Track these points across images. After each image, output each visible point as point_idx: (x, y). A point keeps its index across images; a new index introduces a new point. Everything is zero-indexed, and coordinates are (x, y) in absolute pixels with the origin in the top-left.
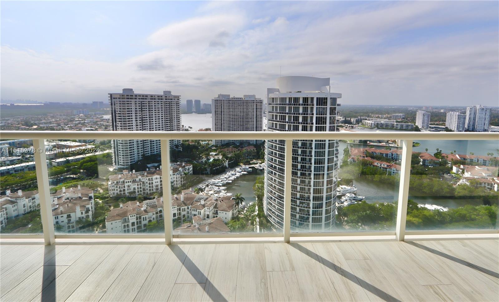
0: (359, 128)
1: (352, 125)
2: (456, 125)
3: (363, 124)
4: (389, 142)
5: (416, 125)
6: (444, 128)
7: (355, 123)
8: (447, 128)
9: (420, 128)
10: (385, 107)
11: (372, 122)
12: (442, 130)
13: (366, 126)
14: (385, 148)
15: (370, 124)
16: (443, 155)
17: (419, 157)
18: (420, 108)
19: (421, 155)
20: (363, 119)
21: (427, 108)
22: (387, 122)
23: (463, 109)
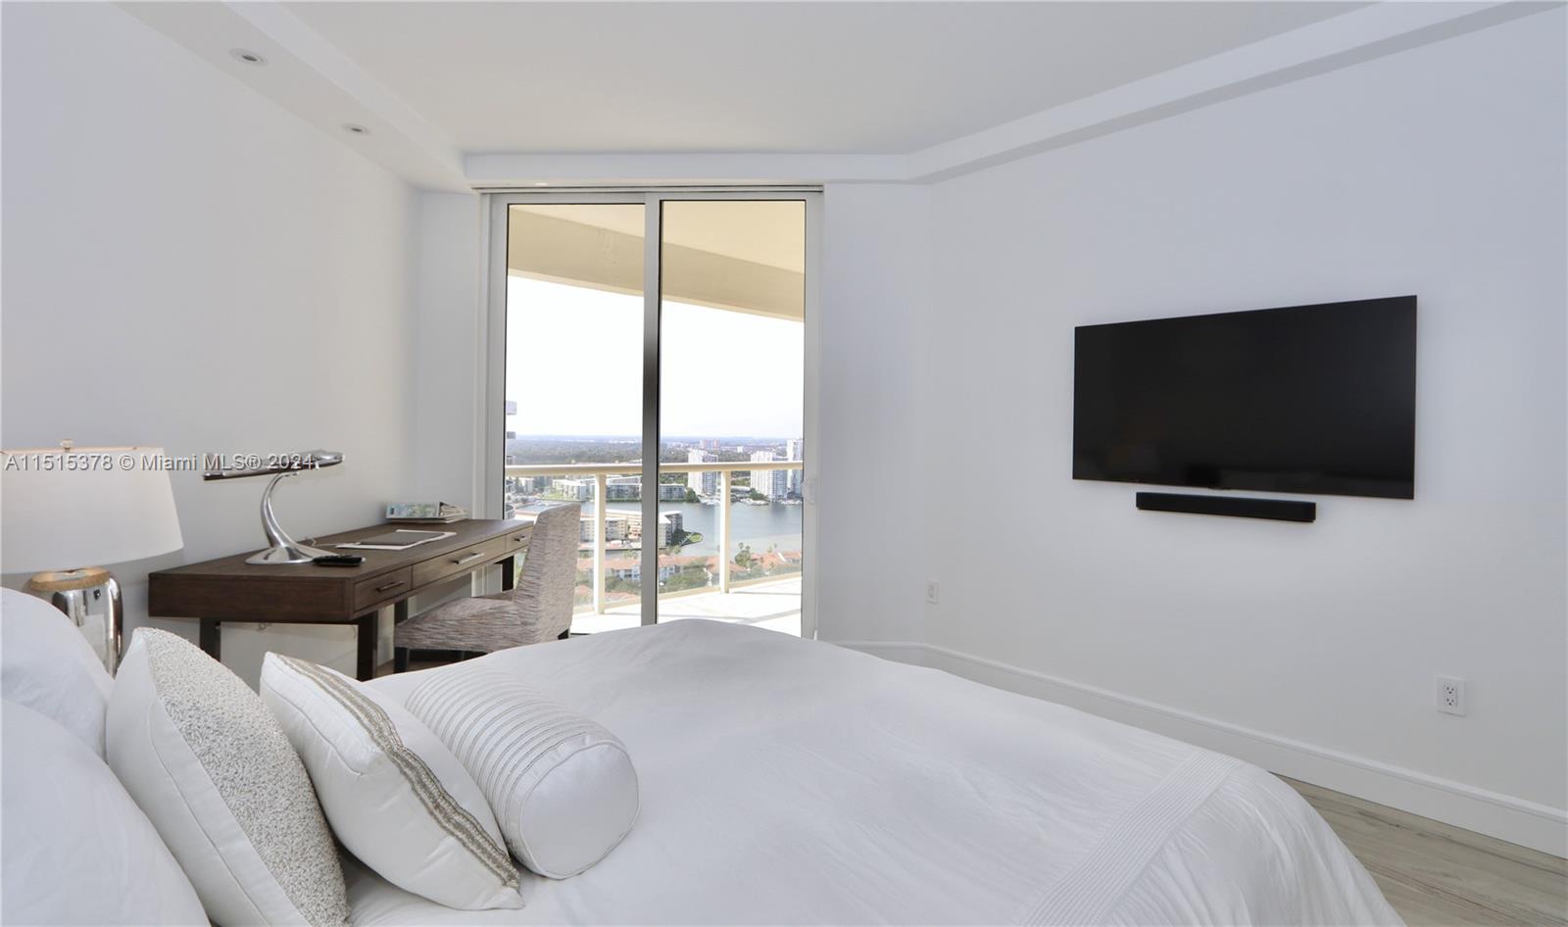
0: (543, 502)
1: (525, 497)
2: (771, 481)
3: (554, 491)
4: (630, 537)
5: (689, 486)
6: (748, 492)
7: (530, 488)
8: (753, 490)
9: (697, 493)
10: (611, 442)
11: (581, 485)
12: (743, 495)
13: (565, 495)
14: (623, 554)
15: (575, 492)
16: (753, 557)
17: (705, 569)
18: (694, 444)
19: (708, 563)
20: (555, 478)
21: (708, 442)
22: (619, 481)
23: (781, 445)
